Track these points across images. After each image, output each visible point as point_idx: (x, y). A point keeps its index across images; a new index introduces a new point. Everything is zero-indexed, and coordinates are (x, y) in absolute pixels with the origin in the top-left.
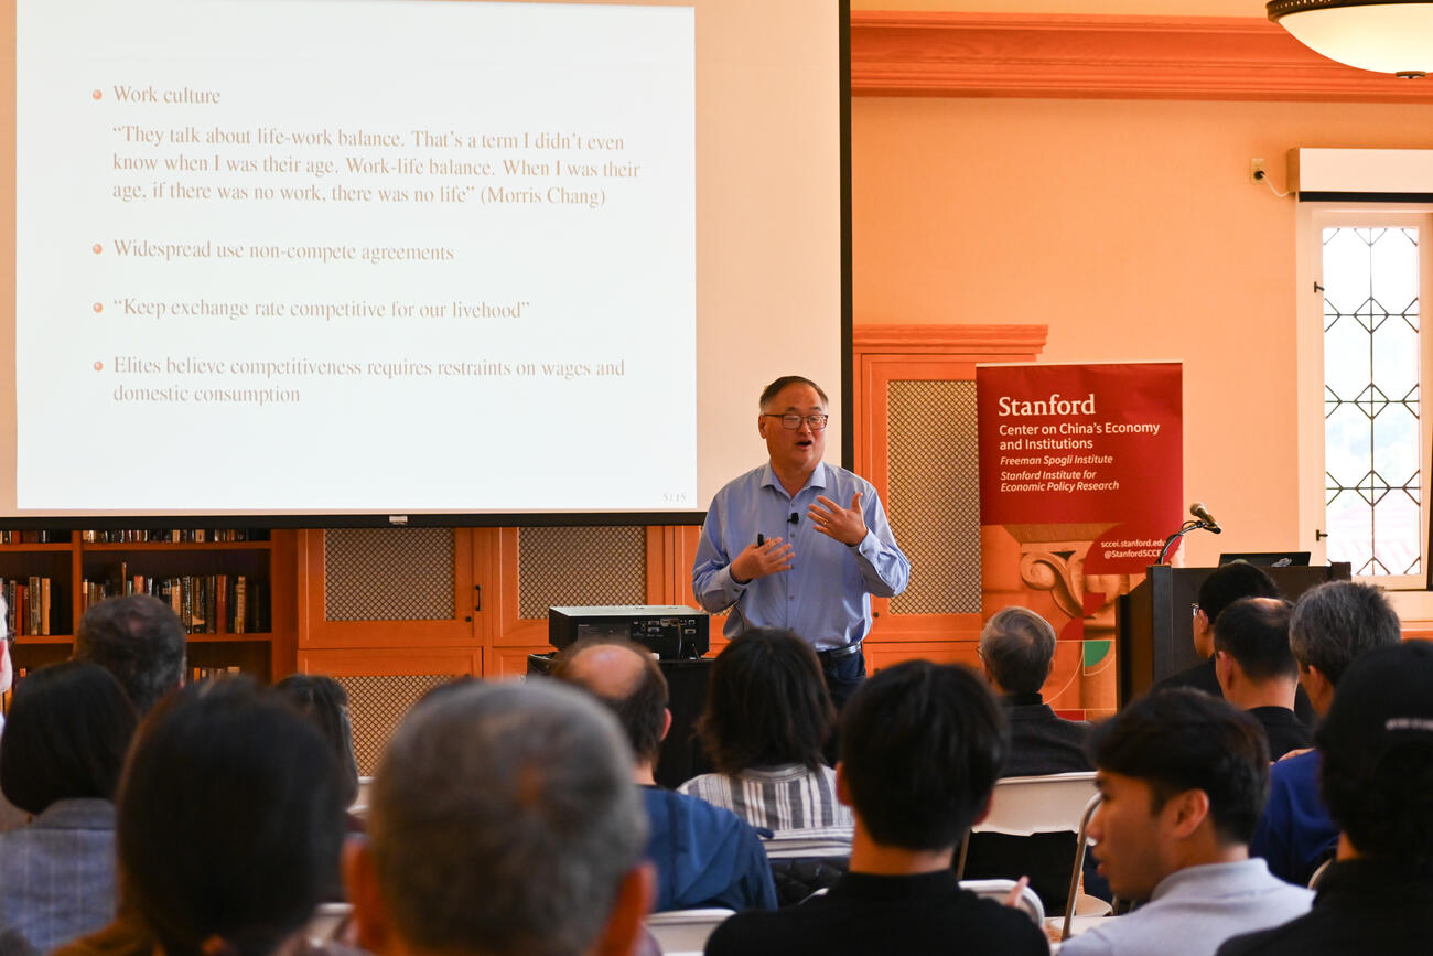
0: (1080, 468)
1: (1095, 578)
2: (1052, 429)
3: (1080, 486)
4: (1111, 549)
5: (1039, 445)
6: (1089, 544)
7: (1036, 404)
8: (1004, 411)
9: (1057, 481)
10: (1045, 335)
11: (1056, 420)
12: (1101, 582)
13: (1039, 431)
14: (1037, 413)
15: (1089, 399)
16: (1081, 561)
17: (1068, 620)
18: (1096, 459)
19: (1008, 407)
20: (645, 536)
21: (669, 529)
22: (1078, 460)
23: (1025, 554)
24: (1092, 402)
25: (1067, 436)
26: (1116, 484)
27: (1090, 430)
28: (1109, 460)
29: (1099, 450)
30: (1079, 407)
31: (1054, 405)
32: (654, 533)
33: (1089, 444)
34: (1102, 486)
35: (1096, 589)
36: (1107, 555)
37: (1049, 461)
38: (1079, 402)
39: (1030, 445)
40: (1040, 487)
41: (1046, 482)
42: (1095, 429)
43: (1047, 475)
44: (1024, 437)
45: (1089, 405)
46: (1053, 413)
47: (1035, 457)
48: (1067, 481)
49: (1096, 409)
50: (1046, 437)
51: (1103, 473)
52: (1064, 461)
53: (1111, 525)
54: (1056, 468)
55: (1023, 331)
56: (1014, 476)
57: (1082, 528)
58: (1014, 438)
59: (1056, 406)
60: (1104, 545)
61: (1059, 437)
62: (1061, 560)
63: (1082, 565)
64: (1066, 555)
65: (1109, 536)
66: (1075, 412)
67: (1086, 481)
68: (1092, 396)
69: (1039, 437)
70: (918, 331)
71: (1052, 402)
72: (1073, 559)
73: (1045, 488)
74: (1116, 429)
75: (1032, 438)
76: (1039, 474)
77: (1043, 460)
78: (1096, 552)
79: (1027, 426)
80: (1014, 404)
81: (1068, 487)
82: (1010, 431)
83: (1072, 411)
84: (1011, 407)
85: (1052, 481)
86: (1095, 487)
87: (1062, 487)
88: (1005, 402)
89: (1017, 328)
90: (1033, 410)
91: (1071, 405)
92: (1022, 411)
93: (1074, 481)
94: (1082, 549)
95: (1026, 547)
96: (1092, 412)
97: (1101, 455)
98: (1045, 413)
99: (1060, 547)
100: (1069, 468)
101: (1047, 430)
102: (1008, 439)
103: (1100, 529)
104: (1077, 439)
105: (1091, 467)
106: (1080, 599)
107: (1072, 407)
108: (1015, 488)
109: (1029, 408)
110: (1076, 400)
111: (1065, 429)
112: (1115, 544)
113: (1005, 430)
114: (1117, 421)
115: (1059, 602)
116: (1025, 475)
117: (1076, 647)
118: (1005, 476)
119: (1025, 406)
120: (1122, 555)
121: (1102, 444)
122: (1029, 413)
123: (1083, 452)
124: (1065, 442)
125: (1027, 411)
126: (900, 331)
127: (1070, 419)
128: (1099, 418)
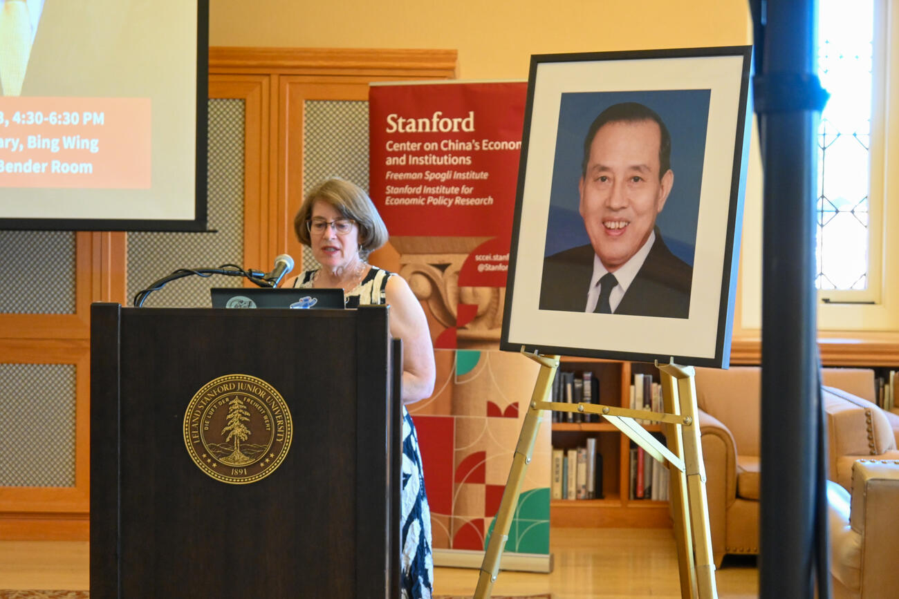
0: (458, 183)
1: (468, 290)
2: (432, 146)
3: (459, 201)
4: (484, 263)
5: (421, 161)
6: (464, 257)
7: (420, 121)
8: (391, 128)
9: (436, 196)
10: (454, 60)
11: (438, 137)
12: (475, 294)
13: (422, 147)
14: (420, 130)
15: (468, 116)
16: (457, 273)
17: (442, 329)
18: (473, 175)
19: (395, 124)
20: (75, 240)
21: (97, 235)
22: (458, 176)
23: (404, 265)
24: (471, 119)
25: (447, 153)
26: (490, 200)
27: (469, 147)
28: (484, 175)
29: (475, 167)
30: (459, 125)
31: (437, 123)
32: (83, 236)
33: (467, 161)
34: (478, 201)
35: (469, 301)
36: (481, 268)
37: (430, 176)
38: (460, 120)
39: (413, 160)
40: (420, 201)
41: (426, 196)
42: (473, 146)
43: (427, 190)
44: (408, 153)
45: (468, 123)
46: (435, 129)
47: (417, 172)
48: (446, 196)
49: (475, 127)
50: (428, 153)
51: (480, 189)
52: (444, 177)
53: (484, 240)
54: (435, 183)
55: (433, 55)
56: (397, 190)
57: (458, 241)
58: (399, 154)
59: (438, 123)
60: (478, 258)
61: (440, 153)
62: (437, 272)
63: (457, 277)
64: (443, 267)
65: (483, 250)
66: (456, 129)
67: (464, 196)
68: (472, 114)
69: (422, 153)
70: (332, 54)
71: (435, 119)
72: (449, 271)
73: (425, 202)
74: (492, 146)
75: (415, 154)
76: (420, 188)
77: (424, 175)
78: (471, 264)
79: (411, 142)
80: (401, 121)
81: (447, 202)
82: (397, 147)
83: (452, 128)
84: (397, 124)
85: (431, 195)
86: (471, 202)
87: (440, 201)
88: (393, 119)
89: (427, 52)
90: (417, 127)
91: (453, 122)
92: (408, 129)
93: (452, 196)
94: (457, 261)
95: (406, 259)
96: (472, 129)
97: (478, 171)
98: (428, 129)
99: (438, 259)
100: (449, 183)
101: (430, 146)
102: (394, 154)
103: (474, 242)
104: (457, 154)
105: (469, 183)
106: (454, 310)
107: (453, 125)
108: (398, 202)
109: (413, 124)
110: (458, 117)
111: (446, 145)
112: (488, 258)
113: (391, 146)
114: (493, 138)
115: (435, 312)
116: (407, 190)
117: (449, 357)
118: (390, 190)
119: (410, 123)
120: (494, 268)
121: (480, 160)
122: (414, 130)
123: (462, 168)
124: (446, 157)
125: (411, 128)
126: (315, 54)
127: (451, 136)
128: (477, 136)
